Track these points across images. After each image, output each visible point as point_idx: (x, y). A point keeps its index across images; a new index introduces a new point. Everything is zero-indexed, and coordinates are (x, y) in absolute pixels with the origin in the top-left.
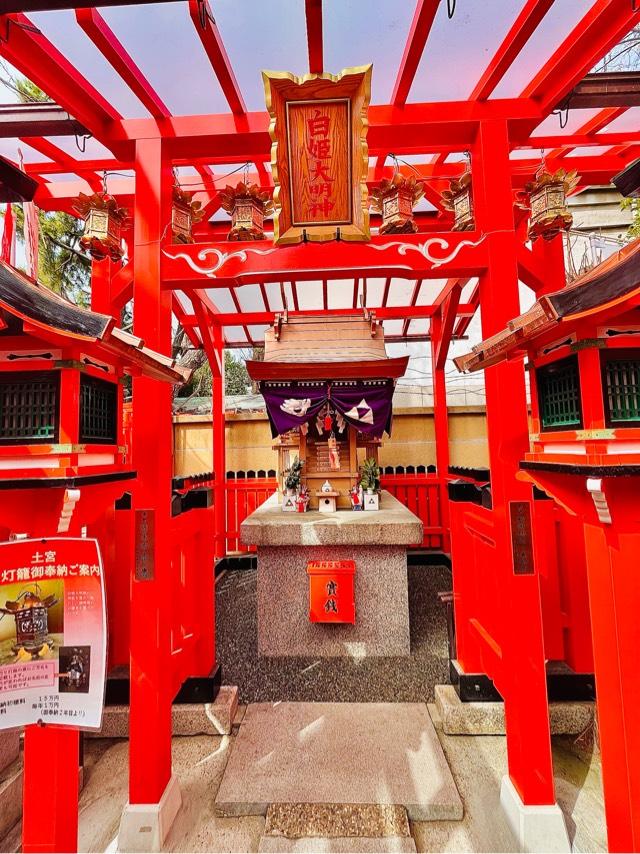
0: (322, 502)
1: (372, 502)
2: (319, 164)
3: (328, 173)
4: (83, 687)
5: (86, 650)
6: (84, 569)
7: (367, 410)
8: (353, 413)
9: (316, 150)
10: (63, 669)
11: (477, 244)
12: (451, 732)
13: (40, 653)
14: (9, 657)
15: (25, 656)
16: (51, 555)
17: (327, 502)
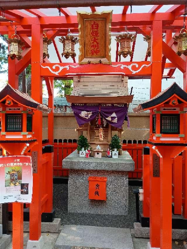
0: (96, 154)
1: (115, 154)
2: (95, 38)
3: (98, 41)
4: (27, 193)
5: (28, 184)
6: (27, 164)
7: (115, 117)
8: (109, 119)
9: (94, 33)
10: (22, 189)
11: (148, 66)
12: (137, 237)
13: (16, 184)
14: (9, 185)
15: (12, 185)
16: (18, 160)
17: (98, 154)
